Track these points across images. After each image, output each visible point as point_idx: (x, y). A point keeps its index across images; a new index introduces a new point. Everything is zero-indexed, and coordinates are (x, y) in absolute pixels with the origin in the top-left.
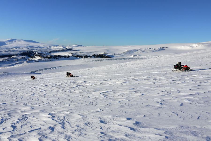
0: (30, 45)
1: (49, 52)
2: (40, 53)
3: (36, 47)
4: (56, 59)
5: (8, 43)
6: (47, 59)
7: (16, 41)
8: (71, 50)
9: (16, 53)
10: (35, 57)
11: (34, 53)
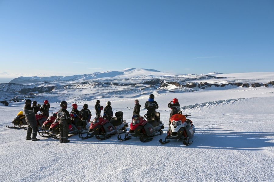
0: (151, 74)
1: (182, 80)
2: (170, 81)
3: (159, 76)
4: (203, 88)
5: (127, 72)
6: (188, 88)
7: (136, 70)
8: (215, 77)
9: (138, 82)
10: (169, 85)
11: (161, 81)
